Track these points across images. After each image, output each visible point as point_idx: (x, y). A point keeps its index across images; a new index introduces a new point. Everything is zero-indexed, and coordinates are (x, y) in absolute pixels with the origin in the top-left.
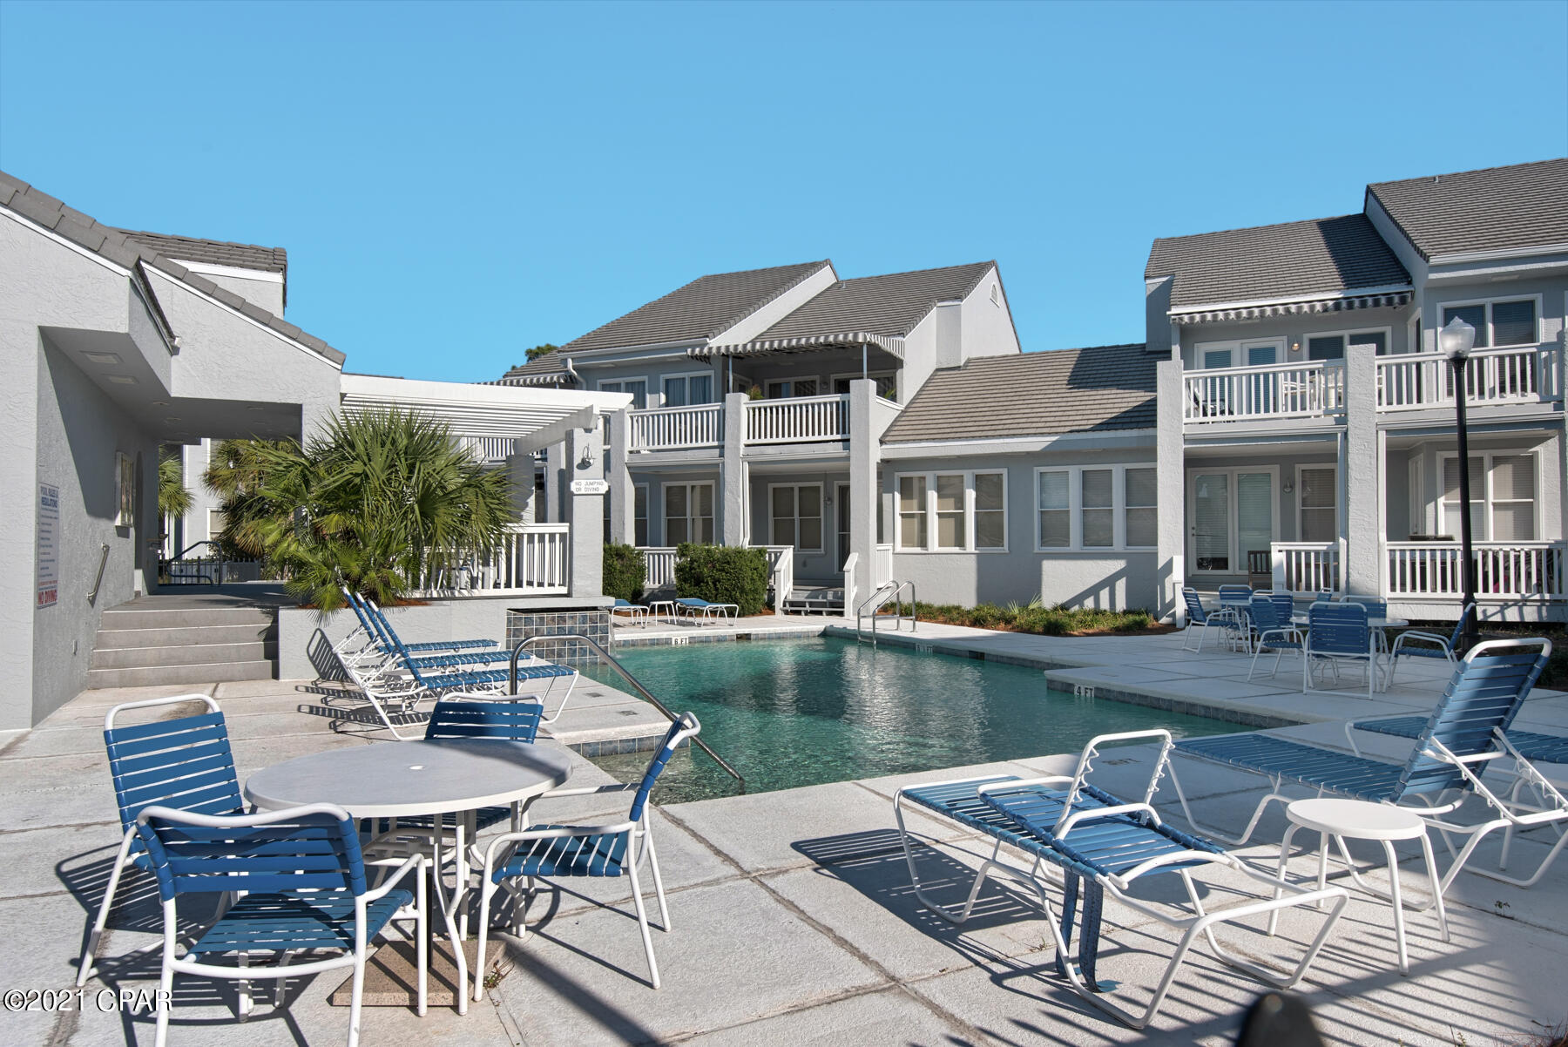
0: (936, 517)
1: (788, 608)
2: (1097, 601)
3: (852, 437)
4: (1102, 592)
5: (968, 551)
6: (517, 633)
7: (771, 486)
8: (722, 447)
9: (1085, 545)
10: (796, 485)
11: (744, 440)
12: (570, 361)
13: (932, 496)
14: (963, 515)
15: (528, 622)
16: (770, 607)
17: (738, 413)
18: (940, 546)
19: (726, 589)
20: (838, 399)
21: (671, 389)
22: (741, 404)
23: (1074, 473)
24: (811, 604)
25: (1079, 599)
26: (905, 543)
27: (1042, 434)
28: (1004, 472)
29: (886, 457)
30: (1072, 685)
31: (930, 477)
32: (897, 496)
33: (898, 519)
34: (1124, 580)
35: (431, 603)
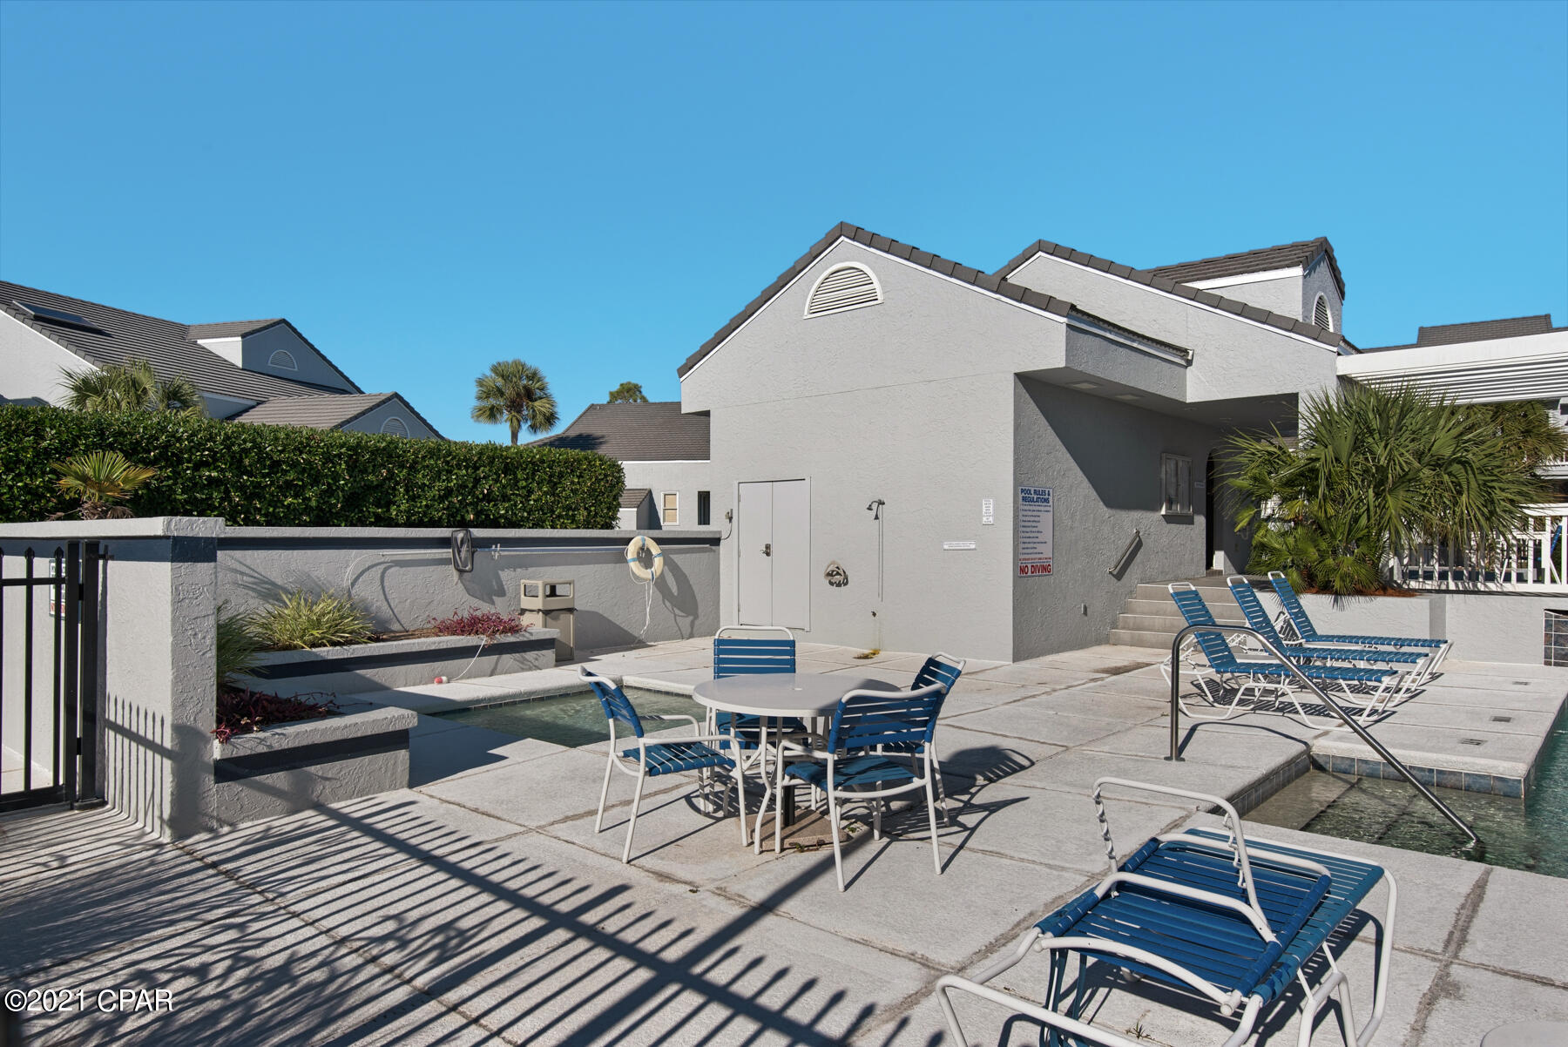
35: (1448, 596)
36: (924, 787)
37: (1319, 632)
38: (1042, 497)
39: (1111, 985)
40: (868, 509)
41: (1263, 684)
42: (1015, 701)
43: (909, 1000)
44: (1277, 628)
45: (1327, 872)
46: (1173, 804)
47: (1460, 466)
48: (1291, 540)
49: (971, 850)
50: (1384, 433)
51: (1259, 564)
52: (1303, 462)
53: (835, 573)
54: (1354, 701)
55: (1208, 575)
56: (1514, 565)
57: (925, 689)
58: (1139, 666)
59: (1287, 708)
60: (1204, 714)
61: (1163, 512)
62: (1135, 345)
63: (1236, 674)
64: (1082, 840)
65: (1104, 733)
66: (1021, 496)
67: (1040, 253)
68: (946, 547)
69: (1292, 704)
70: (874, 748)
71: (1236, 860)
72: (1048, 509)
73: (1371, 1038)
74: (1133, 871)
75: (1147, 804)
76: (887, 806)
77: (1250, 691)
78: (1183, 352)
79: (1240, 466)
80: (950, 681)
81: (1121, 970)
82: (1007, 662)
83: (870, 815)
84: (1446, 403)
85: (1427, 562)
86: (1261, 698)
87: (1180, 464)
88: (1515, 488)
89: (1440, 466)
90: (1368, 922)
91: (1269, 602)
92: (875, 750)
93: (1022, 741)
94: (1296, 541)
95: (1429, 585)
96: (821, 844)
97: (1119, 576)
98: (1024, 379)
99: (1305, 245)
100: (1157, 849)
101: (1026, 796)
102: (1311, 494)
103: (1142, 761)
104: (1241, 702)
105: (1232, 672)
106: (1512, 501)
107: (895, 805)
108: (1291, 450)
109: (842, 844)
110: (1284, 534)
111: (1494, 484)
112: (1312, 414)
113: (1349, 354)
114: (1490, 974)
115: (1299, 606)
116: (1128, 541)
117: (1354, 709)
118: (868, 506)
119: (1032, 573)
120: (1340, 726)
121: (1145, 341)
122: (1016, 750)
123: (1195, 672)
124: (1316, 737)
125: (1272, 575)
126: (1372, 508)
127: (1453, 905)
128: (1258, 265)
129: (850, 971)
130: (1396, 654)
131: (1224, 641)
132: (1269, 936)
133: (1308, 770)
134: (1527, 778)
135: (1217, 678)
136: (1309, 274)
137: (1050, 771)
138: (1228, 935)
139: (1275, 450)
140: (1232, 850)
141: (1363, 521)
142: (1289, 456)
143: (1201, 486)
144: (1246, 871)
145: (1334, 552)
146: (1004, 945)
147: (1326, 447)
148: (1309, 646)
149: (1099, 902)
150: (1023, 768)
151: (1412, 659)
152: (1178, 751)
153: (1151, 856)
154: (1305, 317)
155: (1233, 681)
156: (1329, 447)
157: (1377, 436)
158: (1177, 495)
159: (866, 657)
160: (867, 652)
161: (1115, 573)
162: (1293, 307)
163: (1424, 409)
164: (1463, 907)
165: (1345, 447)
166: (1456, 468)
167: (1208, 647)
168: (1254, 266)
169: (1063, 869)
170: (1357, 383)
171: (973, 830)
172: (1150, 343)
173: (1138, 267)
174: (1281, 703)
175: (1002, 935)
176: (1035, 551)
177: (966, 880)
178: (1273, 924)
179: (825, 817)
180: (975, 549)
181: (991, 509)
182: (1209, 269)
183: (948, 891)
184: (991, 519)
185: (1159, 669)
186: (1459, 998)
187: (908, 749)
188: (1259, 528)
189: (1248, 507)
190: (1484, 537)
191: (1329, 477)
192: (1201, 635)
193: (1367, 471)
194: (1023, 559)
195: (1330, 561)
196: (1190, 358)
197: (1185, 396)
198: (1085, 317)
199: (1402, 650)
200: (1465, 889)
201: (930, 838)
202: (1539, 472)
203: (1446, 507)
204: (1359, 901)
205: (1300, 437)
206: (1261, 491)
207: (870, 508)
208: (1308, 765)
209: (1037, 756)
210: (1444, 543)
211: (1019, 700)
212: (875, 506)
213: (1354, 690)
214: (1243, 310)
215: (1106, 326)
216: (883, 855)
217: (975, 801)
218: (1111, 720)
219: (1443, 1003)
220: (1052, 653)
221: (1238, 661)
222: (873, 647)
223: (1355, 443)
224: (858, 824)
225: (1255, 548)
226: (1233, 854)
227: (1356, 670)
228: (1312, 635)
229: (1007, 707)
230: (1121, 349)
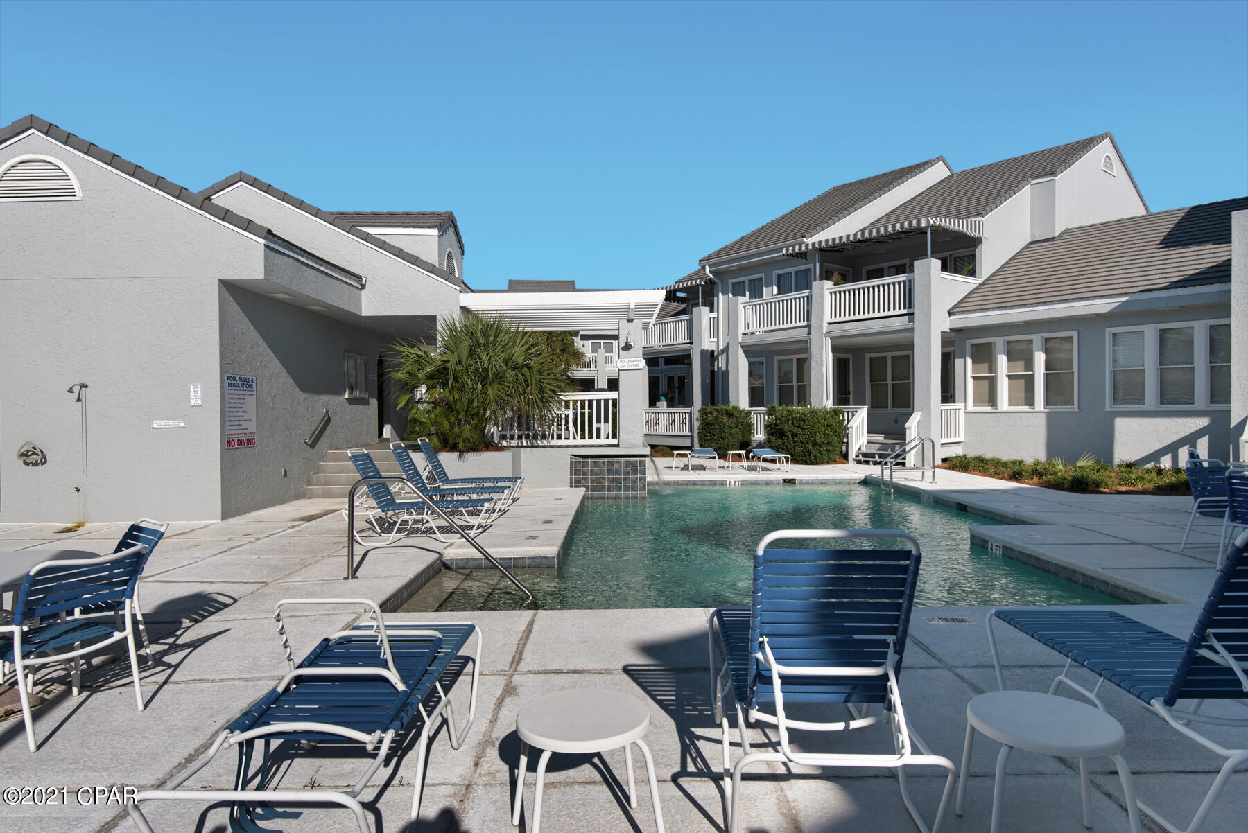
0: (1006, 380)
1: (861, 458)
2: (1175, 460)
3: (916, 310)
4: (1180, 450)
5: (1036, 409)
6: (578, 473)
7: (868, 356)
8: (809, 326)
9: (1162, 403)
10: (889, 355)
11: (827, 318)
12: (707, 268)
13: (1002, 361)
14: (1032, 376)
15: (585, 464)
16: (845, 457)
17: (822, 297)
18: (1010, 405)
19: (802, 442)
20: (904, 279)
21: (782, 282)
22: (825, 290)
23: (1150, 332)
24: (881, 456)
25: (1156, 456)
26: (977, 402)
27: (1110, 296)
28: (1075, 334)
29: (954, 327)
30: (986, 542)
31: (999, 342)
32: (969, 361)
33: (970, 382)
34: (1206, 438)
35: (522, 449)
36: (126, 638)
37: (450, 477)
38: (247, 384)
39: (292, 757)
40: (69, 391)
41: (415, 516)
42: (222, 552)
43: (107, 826)
44: (424, 477)
45: (440, 635)
46: (348, 611)
47: (527, 369)
48: (433, 416)
49: (174, 683)
50: (486, 346)
51: (412, 433)
52: (439, 363)
53: (30, 453)
54: (470, 521)
55: (380, 442)
56: (555, 429)
57: (126, 552)
58: (328, 513)
59: (429, 531)
60: (374, 542)
61: (347, 396)
62: (322, 268)
63: (397, 511)
64: (274, 653)
65: (298, 567)
66: (227, 382)
67: (241, 183)
68: (155, 426)
69: (432, 528)
70: (71, 613)
71: (379, 640)
72: (252, 393)
73: (466, 735)
74: (309, 666)
75: (328, 615)
76: (88, 663)
77: (405, 522)
78: (358, 278)
79: (399, 365)
80: (153, 542)
81: (301, 743)
82: (216, 522)
83: (68, 675)
84: (520, 329)
85: (512, 429)
86: (413, 526)
87: (359, 361)
88: (555, 383)
89: (517, 368)
90: (468, 662)
91: (419, 459)
92: (73, 615)
93: (227, 584)
94: (435, 417)
95: (513, 443)
96: (9, 714)
97: (313, 446)
98: (226, 285)
99: (439, 214)
100: (328, 645)
101: (229, 628)
102: (445, 385)
103: (327, 583)
104: (399, 531)
105: (394, 510)
106: (554, 392)
107: (96, 661)
108: (432, 354)
109: (32, 709)
110: (428, 412)
111: (543, 381)
112: (444, 330)
113: (466, 292)
114: (532, 675)
115: (438, 461)
116: (320, 418)
117: (469, 526)
118: (69, 389)
119: (238, 445)
120: (460, 538)
121: (329, 266)
122: (221, 592)
123: (368, 512)
124: (446, 548)
125: (421, 440)
126: (480, 395)
127: (515, 639)
128: (409, 222)
129: (41, 821)
130: (493, 488)
131: (388, 488)
132: (401, 687)
133: (441, 570)
134: (558, 555)
135: (383, 515)
136: (442, 235)
137: (251, 604)
138: (374, 694)
139: (422, 354)
140: (376, 634)
141: (475, 404)
142: (431, 358)
143: (374, 377)
144: (386, 647)
145: (459, 424)
146: (202, 753)
147: (453, 353)
148: (445, 487)
149: (280, 696)
150: (226, 606)
151: (501, 490)
152: (353, 572)
153: (324, 652)
154: (440, 264)
155: (395, 516)
156: (455, 353)
157: (482, 348)
158: (356, 384)
159: (69, 530)
160: (69, 525)
161: (309, 443)
162: (433, 257)
163: (508, 332)
164: (521, 639)
165: (465, 353)
166: (525, 370)
167: (376, 494)
168: (406, 223)
169: (258, 679)
170: (471, 312)
171: (177, 666)
172: (333, 268)
173: (324, 209)
174: (425, 528)
175: (201, 745)
176: (240, 427)
177: (169, 709)
178: (404, 679)
179: (16, 687)
180: (184, 427)
181: (199, 393)
182: (376, 219)
183: (151, 723)
184: (199, 401)
185: (342, 514)
186: (516, 695)
187: (110, 607)
188: (413, 407)
189: (405, 393)
190: (540, 412)
191: (455, 374)
192: (371, 486)
193: (477, 370)
194: (230, 435)
195: (456, 430)
196: (363, 283)
197: (360, 310)
198: (280, 241)
199: (495, 486)
200: (522, 628)
201: (133, 682)
202: (569, 374)
203: (520, 396)
204: (459, 649)
205: (438, 346)
206: (413, 382)
207: (71, 391)
208: (442, 567)
209: (240, 594)
210: (519, 417)
211: (226, 551)
212: (76, 389)
213: (470, 514)
214: (400, 253)
215: (298, 250)
216: (83, 707)
217: (179, 642)
218: (304, 556)
219: (508, 700)
220: (257, 510)
221: (397, 502)
222: (78, 520)
223: (470, 351)
224: (56, 686)
225: (410, 421)
226: (377, 636)
227: (471, 500)
228: (446, 480)
229: (214, 558)
230: (311, 270)
